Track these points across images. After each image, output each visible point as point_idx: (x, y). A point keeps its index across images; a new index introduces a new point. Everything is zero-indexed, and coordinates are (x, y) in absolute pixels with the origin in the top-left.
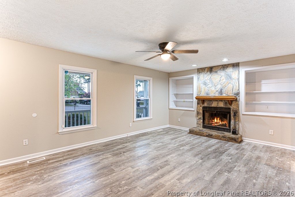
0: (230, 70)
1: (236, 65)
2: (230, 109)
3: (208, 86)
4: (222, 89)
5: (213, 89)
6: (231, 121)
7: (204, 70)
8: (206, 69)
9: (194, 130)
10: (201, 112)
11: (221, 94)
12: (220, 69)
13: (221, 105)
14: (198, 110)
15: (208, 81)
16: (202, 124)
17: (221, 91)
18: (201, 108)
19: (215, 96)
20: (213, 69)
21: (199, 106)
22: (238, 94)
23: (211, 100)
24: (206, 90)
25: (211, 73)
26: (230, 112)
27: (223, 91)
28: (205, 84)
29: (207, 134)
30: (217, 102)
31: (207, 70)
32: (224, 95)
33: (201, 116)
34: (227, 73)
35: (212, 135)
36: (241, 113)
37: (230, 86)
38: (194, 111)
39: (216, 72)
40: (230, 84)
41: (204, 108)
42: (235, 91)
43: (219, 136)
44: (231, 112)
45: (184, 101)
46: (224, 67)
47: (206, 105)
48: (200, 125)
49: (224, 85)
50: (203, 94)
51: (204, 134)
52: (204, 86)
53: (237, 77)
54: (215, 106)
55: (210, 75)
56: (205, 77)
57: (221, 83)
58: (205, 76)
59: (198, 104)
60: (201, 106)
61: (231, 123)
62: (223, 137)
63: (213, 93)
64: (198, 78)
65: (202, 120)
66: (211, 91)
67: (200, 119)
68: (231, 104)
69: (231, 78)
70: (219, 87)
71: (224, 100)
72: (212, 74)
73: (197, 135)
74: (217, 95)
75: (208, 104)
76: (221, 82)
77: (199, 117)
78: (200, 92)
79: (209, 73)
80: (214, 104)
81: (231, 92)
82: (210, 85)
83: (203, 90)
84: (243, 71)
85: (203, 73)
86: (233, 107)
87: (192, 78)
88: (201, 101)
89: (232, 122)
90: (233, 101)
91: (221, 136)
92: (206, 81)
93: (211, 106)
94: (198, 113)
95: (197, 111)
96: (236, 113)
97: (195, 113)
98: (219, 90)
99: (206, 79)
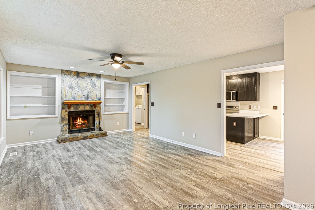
0: (94, 79)
1: (99, 76)
2: (94, 111)
3: (74, 91)
4: (88, 94)
5: (80, 93)
6: (95, 121)
7: (70, 73)
8: (73, 72)
9: (67, 138)
10: (67, 117)
11: (88, 99)
12: (87, 76)
13: (88, 108)
14: (63, 116)
15: (75, 85)
16: (68, 129)
17: (88, 96)
18: (67, 113)
19: (82, 101)
20: (80, 75)
21: (64, 110)
22: (100, 99)
23: (77, 104)
24: (72, 94)
25: (77, 78)
26: (94, 114)
27: (89, 96)
28: (72, 88)
29: (83, 137)
30: (84, 106)
31: (74, 74)
32: (90, 99)
33: (67, 122)
34: (92, 81)
35: (87, 137)
36: (103, 113)
37: (95, 92)
38: (57, 117)
39: (83, 78)
40: (94, 91)
41: (69, 112)
42: (98, 97)
43: (94, 135)
44: (96, 114)
46: (90, 75)
47: (72, 109)
48: (66, 131)
49: (90, 91)
50: (69, 98)
51: (79, 138)
52: (70, 90)
53: (100, 85)
54: (82, 110)
55: (77, 80)
56: (70, 80)
57: (88, 89)
58: (72, 79)
59: (63, 108)
60: (66, 111)
61: (96, 123)
62: (97, 135)
63: (81, 98)
64: (63, 80)
65: (68, 126)
66: (78, 95)
67: (66, 124)
68: (95, 107)
69: (95, 85)
70: (85, 92)
71: (90, 104)
72: (79, 79)
73: (71, 141)
74: (84, 100)
75: (75, 108)
76: (87, 87)
77: (65, 123)
78: (66, 95)
79: (75, 77)
80: (81, 108)
81: (96, 97)
82: (77, 90)
83: (69, 94)
84: (103, 81)
85: (68, 76)
86: (96, 110)
87: (54, 79)
88: (66, 106)
89: (97, 122)
90: (95, 105)
91: (95, 135)
92: (72, 85)
93: (78, 110)
94: (62, 119)
95: (61, 117)
96: (99, 115)
97: (59, 119)
98: (86, 95)
99: (73, 82)
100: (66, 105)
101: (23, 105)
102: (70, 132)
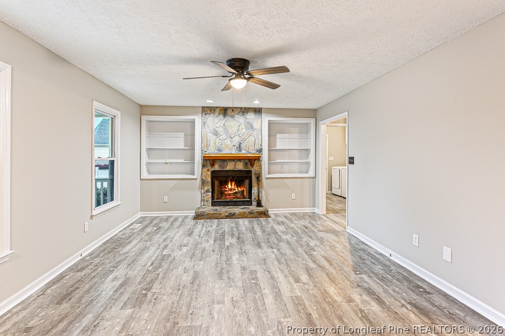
0: (251, 116)
1: (258, 111)
2: (250, 172)
3: (220, 138)
4: (241, 143)
5: (228, 142)
6: (253, 189)
7: (214, 111)
8: (218, 109)
9: (205, 212)
10: (209, 179)
11: (240, 150)
12: (239, 113)
13: (240, 166)
14: (204, 178)
15: (221, 129)
16: (210, 199)
17: (240, 146)
18: (209, 173)
19: (231, 154)
20: (229, 112)
21: (205, 169)
22: (260, 151)
23: (224, 160)
24: (217, 143)
25: (224, 117)
26: (251, 177)
27: (242, 146)
28: (216, 134)
29: (227, 214)
30: (234, 163)
31: (219, 112)
32: (244, 152)
33: (209, 187)
34: (247, 120)
35: (234, 214)
36: (265, 176)
37: (252, 139)
38: (196, 179)
39: (233, 117)
40: (251, 137)
41: (213, 172)
42: (258, 147)
43: (245, 213)
44: (253, 177)
45: (166, 163)
46: (244, 111)
47: (217, 167)
48: (207, 201)
49: (243, 137)
50: (212, 151)
51: (222, 215)
52: (214, 137)
53: (260, 128)
54: (231, 169)
55: (224, 121)
56: (215, 122)
57: (240, 134)
58: (216, 120)
59: (204, 166)
60: (208, 170)
61: (253, 192)
62: (250, 213)
63: (229, 150)
64: (204, 123)
65: (210, 194)
66: (226, 145)
67: (207, 191)
68: (252, 165)
69: (252, 127)
70: (236, 140)
71: (244, 160)
72: (226, 118)
73: (210, 218)
74: (234, 152)
75: (220, 166)
76: (239, 132)
77: (206, 188)
78: (208, 146)
79: (221, 117)
80: (230, 166)
81: (253, 148)
82: (224, 136)
83: (212, 143)
84: (266, 119)
85: (212, 115)
86: (254, 169)
87: (193, 122)
88: (208, 163)
89: (255, 191)
90: (253, 161)
91: (247, 212)
92: (217, 129)
93: (225, 169)
94: (203, 182)
95: (202, 179)
96: (258, 178)
97: (199, 182)
98: (237, 145)
99: (218, 125)
100: (208, 161)
101: (163, 161)
102: (214, 204)
